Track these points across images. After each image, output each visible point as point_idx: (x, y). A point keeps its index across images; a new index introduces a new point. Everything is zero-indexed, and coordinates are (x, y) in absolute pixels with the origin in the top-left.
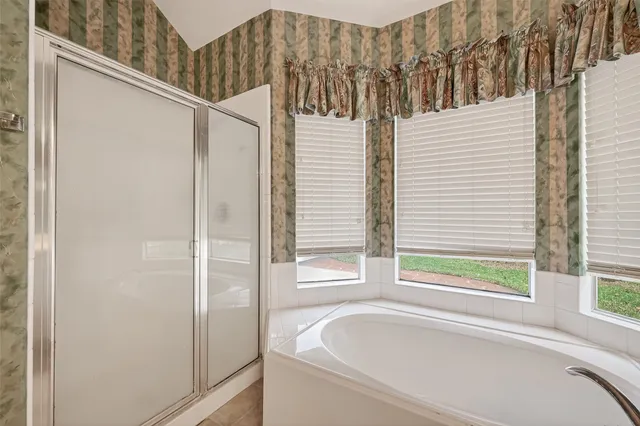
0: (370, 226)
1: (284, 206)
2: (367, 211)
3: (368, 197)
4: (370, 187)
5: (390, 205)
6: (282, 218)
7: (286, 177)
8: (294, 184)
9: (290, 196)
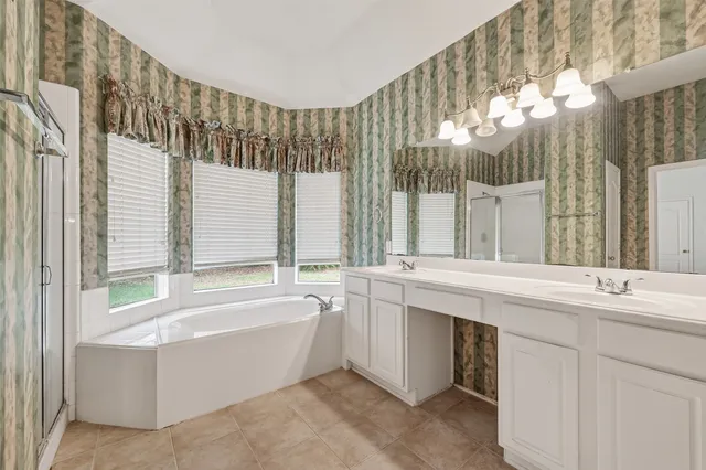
0: (172, 247)
1: (95, 229)
2: (169, 234)
3: (169, 221)
4: (172, 213)
5: (189, 229)
6: (92, 240)
7: (97, 196)
8: (106, 204)
9: (102, 217)
